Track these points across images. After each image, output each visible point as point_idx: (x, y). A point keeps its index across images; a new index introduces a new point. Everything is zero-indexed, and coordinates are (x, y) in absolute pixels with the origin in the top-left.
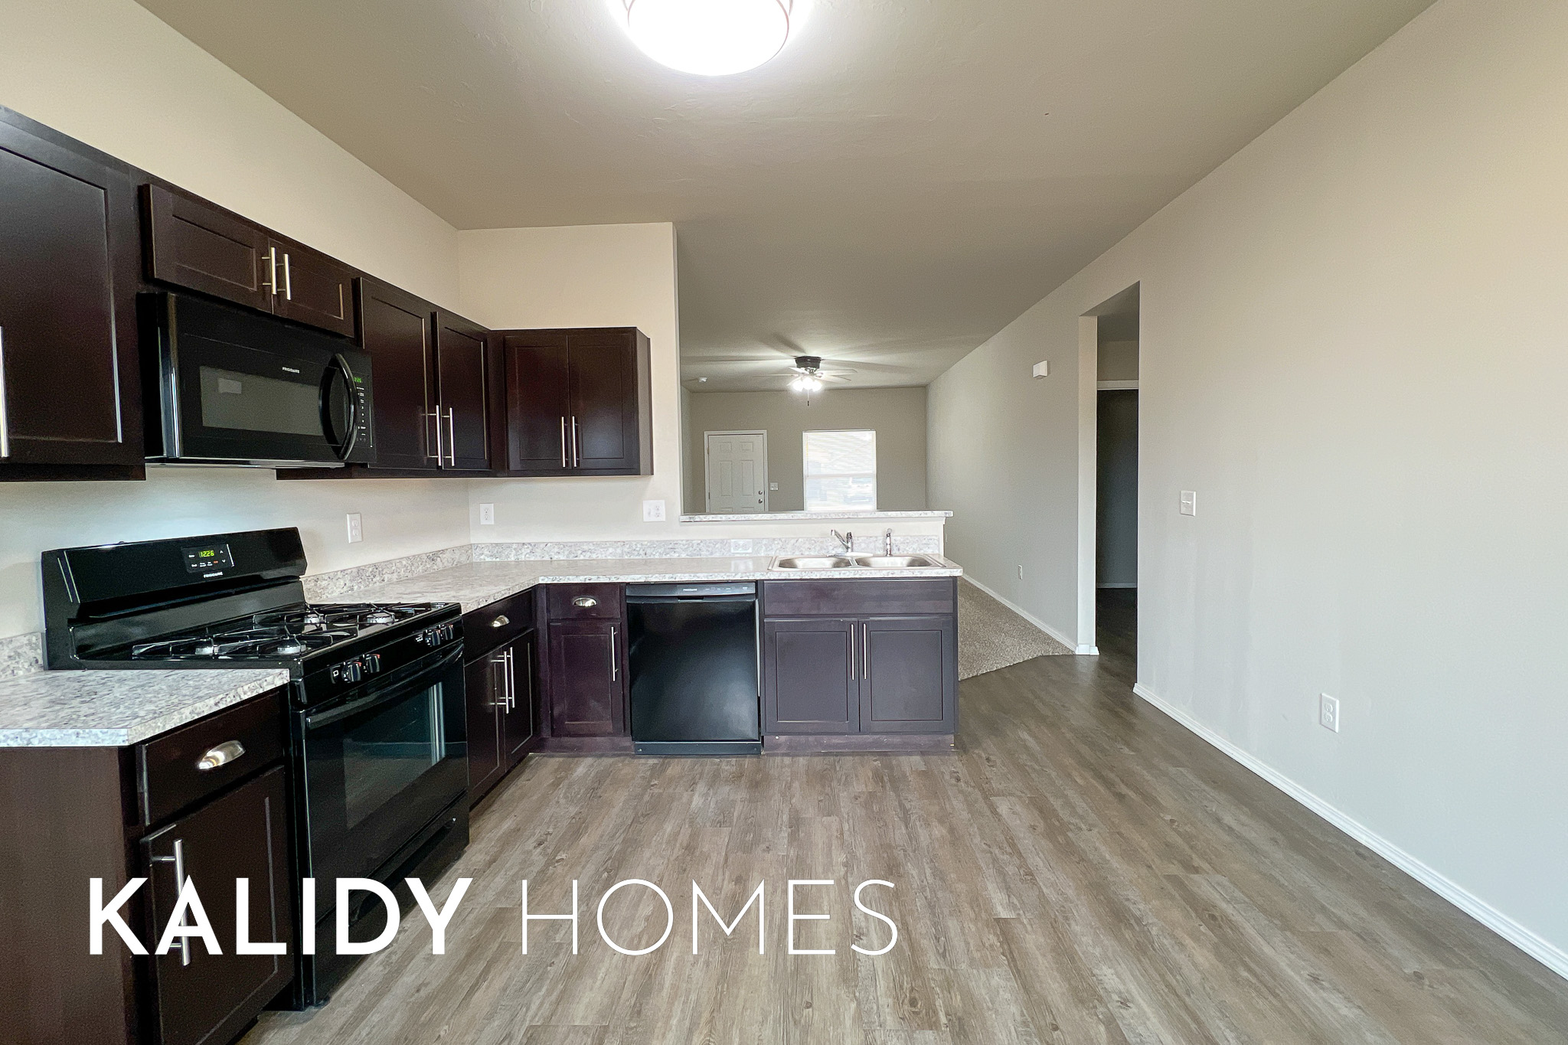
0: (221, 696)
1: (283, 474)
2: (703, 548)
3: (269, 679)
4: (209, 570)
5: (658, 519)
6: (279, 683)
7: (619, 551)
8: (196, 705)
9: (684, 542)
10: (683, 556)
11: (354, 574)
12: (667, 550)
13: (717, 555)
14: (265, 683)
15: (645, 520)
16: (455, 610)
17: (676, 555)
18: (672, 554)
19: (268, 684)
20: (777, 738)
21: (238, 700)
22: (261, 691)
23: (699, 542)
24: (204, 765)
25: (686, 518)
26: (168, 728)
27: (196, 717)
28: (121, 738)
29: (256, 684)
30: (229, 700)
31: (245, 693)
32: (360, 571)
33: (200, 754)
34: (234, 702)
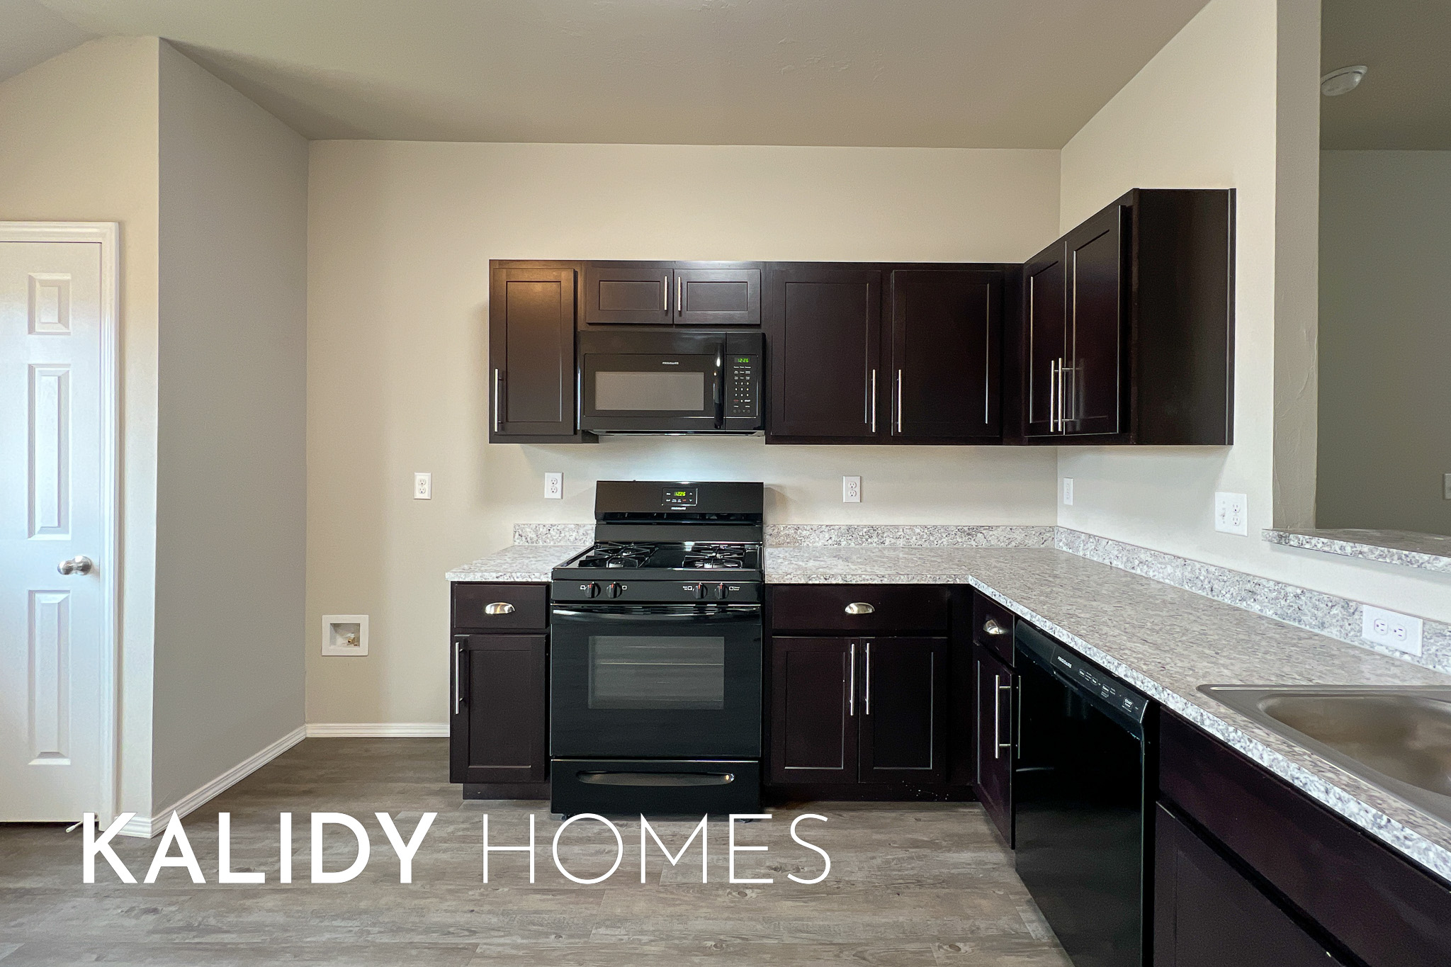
0: (501, 574)
2: (1306, 608)
4: (678, 505)
5: (1235, 530)
6: (543, 579)
8: (485, 573)
9: (1272, 584)
11: (843, 530)
12: (1244, 593)
13: (1333, 633)
14: (533, 576)
15: (1216, 528)
18: (1251, 602)
19: (536, 578)
21: (512, 580)
22: (530, 580)
23: (1299, 591)
24: (488, 611)
25: (1275, 536)
26: (467, 580)
27: (484, 580)
29: (527, 575)
30: (506, 578)
31: (517, 578)
32: (850, 529)
33: (486, 603)
34: (509, 580)
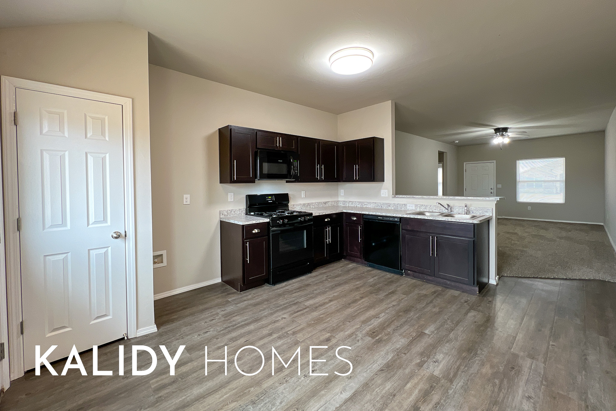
1: (287, 182)
2: (398, 206)
3: (265, 220)
4: (270, 201)
5: (386, 196)
6: (267, 221)
7: (374, 205)
9: (393, 204)
10: (392, 208)
11: (303, 205)
12: (388, 206)
13: (403, 209)
15: (382, 196)
16: (311, 214)
17: (390, 208)
18: (389, 207)
20: (409, 272)
22: (264, 222)
23: (397, 204)
24: (254, 232)
25: (393, 196)
26: (248, 224)
27: (252, 223)
28: (241, 224)
30: (258, 222)
31: (261, 221)
32: (304, 204)
33: (253, 230)
